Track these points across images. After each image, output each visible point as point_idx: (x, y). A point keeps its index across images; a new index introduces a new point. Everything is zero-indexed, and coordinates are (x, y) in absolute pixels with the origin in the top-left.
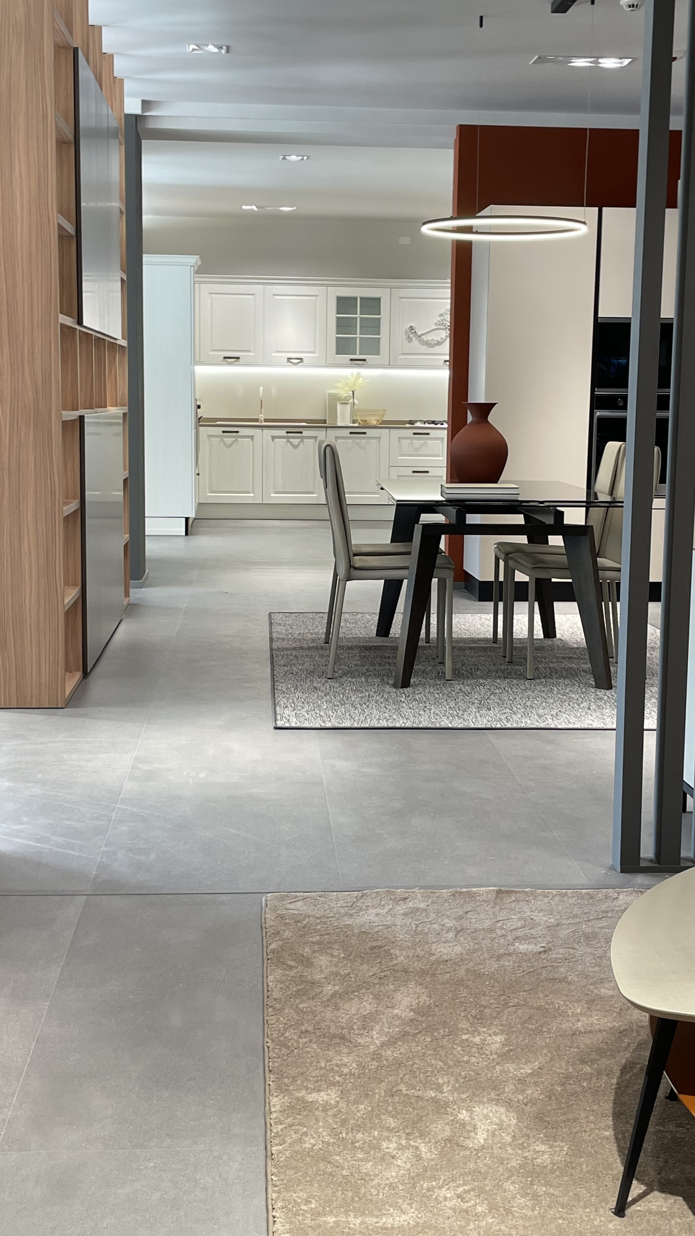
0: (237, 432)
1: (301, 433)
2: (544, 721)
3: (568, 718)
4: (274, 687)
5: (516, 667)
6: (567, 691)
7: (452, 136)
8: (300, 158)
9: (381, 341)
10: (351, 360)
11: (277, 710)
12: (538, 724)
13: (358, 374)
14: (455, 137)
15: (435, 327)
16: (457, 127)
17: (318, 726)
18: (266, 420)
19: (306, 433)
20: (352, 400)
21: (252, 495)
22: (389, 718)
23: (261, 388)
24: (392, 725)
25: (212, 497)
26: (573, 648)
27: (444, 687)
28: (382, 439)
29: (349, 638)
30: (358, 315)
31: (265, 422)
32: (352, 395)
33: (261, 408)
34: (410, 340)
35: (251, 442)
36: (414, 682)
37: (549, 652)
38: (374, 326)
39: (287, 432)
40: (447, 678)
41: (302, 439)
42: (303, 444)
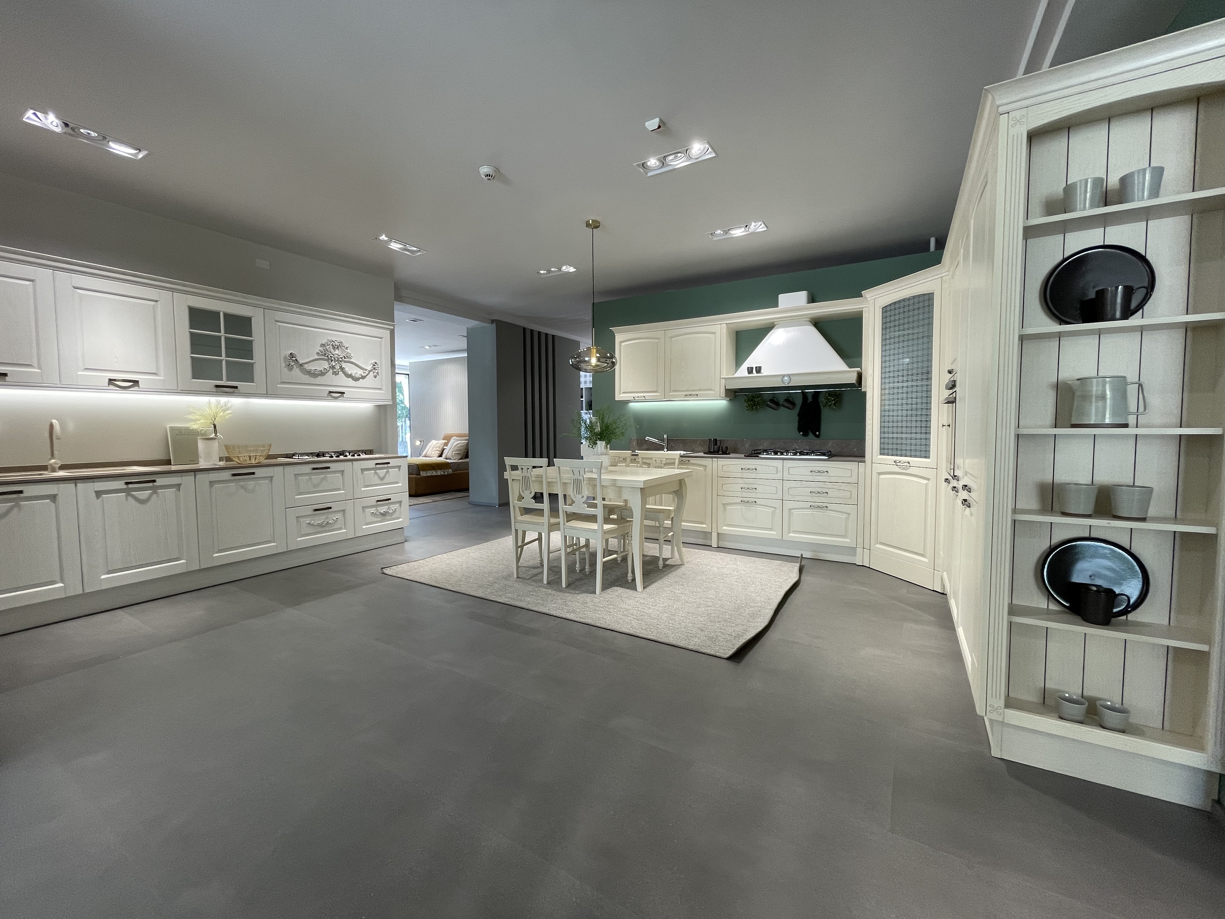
0: (19, 492)
1: (154, 481)
9: (255, 365)
10: (216, 386)
15: (317, 357)
19: (160, 481)
21: (60, 585)
28: (274, 479)
30: (222, 334)
32: (213, 429)
34: (290, 367)
35: (52, 505)
38: (245, 349)
41: (155, 489)
42: (158, 497)
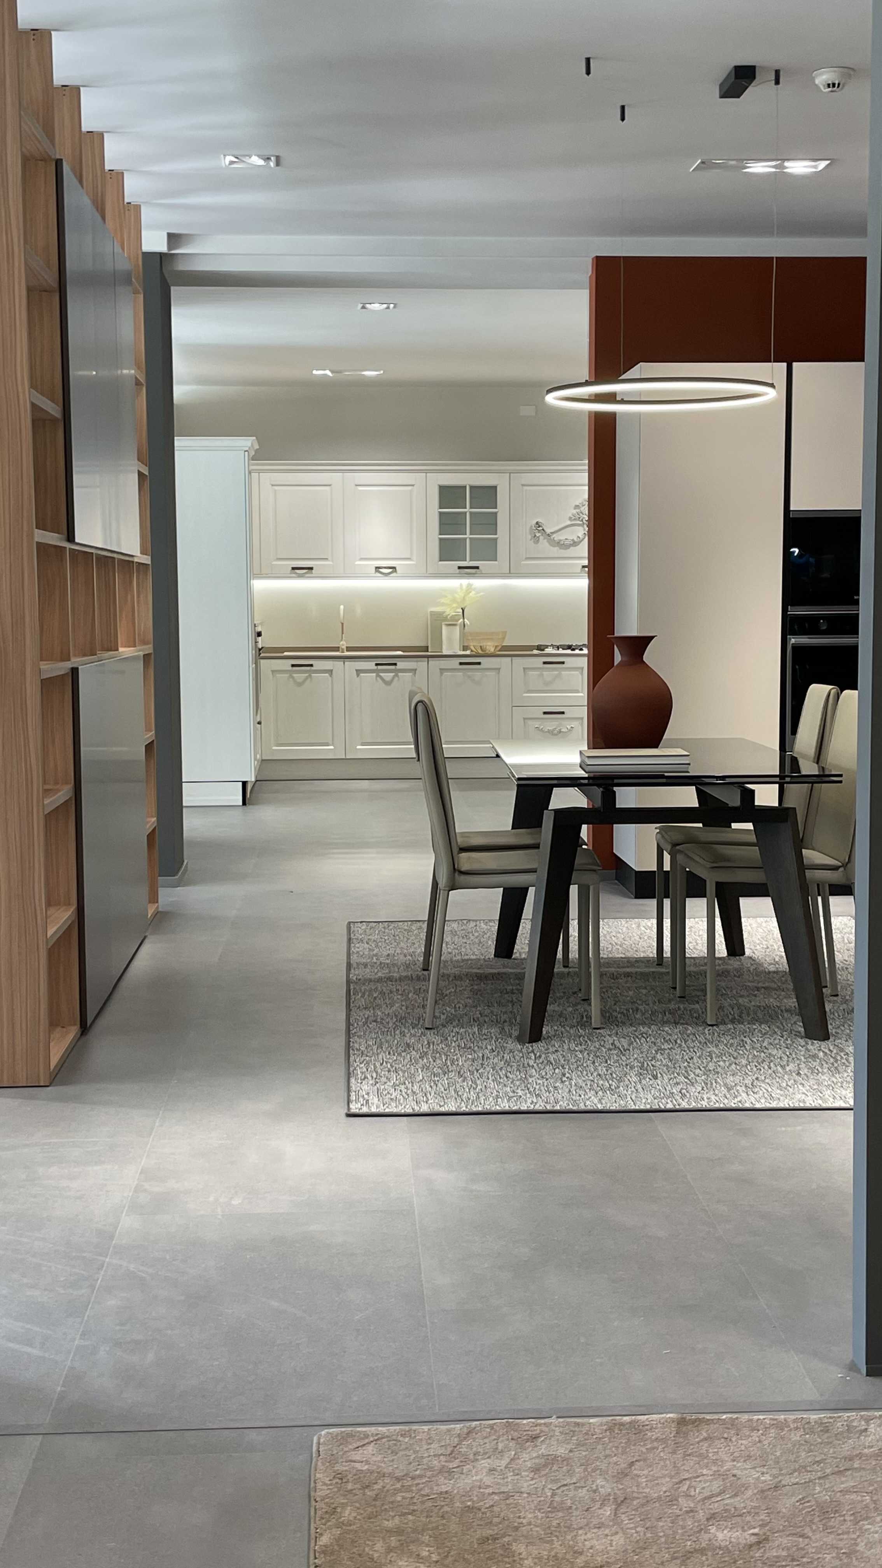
1: (395, 664)
2: (736, 1097)
3: (770, 1090)
4: (349, 1044)
5: (692, 1006)
6: (765, 1044)
7: (586, 273)
8: (385, 306)
9: (499, 541)
10: (459, 568)
11: (351, 1084)
12: (726, 1101)
13: (469, 585)
14: (590, 273)
15: (569, 523)
16: (593, 259)
17: (410, 1111)
18: (349, 649)
19: (401, 665)
20: (461, 620)
22: (511, 1094)
23: (342, 607)
24: (515, 1108)
25: (280, 751)
26: (769, 972)
27: (590, 1040)
28: (502, 671)
29: (458, 961)
30: (467, 509)
31: (347, 651)
32: (461, 614)
33: (343, 633)
34: (536, 539)
35: (330, 678)
36: (548, 1032)
37: (736, 978)
38: (490, 523)
39: (377, 665)
40: (594, 1026)
41: (397, 672)
42: (399, 680)
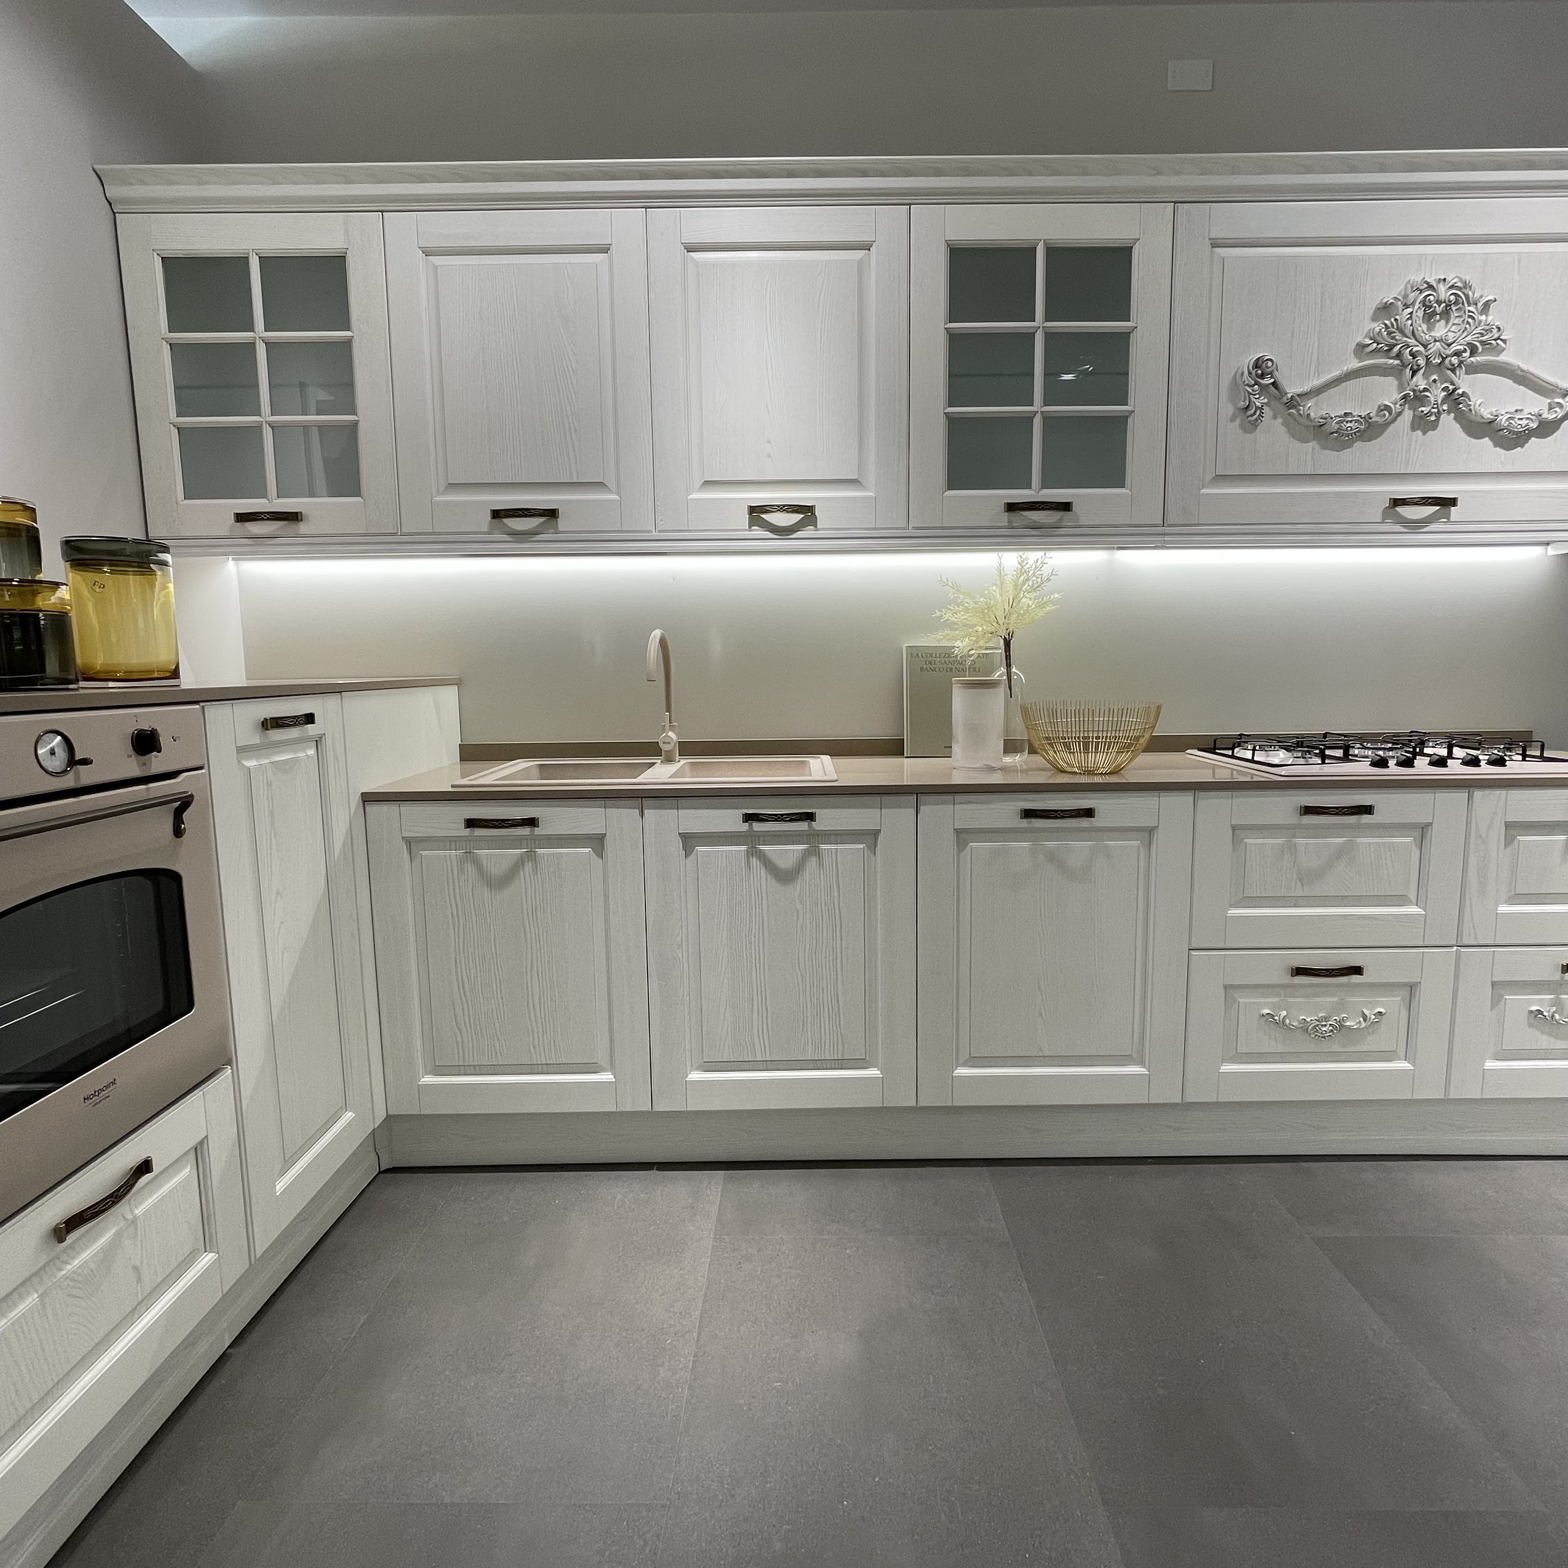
0: (532, 822)
1: (810, 817)
9: (1132, 426)
10: (1011, 508)
15: (1355, 364)
19: (829, 817)
20: (1004, 671)
21: (607, 1077)
23: (657, 638)
28: (1160, 837)
30: (1038, 323)
32: (1002, 653)
34: (1250, 418)
35: (595, 864)
38: (1105, 368)
39: (748, 818)
41: (814, 839)
42: (821, 864)
